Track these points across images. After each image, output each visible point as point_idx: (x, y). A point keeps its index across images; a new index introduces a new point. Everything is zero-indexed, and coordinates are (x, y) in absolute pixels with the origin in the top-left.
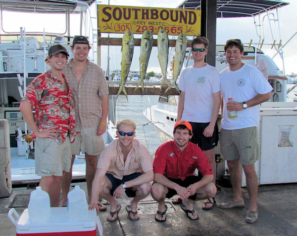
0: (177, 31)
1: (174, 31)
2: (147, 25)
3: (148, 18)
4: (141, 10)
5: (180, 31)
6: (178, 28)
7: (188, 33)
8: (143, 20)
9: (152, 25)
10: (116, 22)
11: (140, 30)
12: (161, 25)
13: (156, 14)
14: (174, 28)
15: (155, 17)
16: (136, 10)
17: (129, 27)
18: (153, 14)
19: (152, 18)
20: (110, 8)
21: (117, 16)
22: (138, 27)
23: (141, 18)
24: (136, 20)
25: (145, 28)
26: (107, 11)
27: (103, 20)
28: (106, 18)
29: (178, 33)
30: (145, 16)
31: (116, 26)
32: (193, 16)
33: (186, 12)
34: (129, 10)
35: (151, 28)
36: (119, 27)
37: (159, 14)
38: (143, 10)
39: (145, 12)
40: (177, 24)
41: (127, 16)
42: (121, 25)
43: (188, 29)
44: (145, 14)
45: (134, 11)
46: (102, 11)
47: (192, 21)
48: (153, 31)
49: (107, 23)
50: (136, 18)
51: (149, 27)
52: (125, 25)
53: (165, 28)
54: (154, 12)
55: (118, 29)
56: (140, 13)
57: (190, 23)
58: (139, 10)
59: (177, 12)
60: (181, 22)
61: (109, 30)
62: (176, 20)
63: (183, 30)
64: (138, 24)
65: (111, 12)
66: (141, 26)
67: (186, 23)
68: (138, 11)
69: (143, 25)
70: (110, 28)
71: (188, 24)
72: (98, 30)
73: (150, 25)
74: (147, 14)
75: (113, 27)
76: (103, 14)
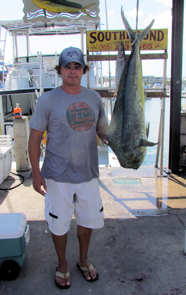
0: (148, 47)
1: (145, 47)
3: (124, 38)
4: (119, 33)
5: (150, 47)
6: (149, 45)
7: (157, 48)
8: (121, 40)
9: (128, 43)
10: (100, 43)
11: (118, 48)
14: (145, 45)
16: (115, 33)
17: (110, 46)
20: (95, 33)
21: (101, 38)
22: (117, 46)
23: (119, 38)
24: (115, 40)
26: (93, 35)
27: (91, 42)
28: (93, 40)
29: (149, 48)
30: (122, 37)
31: (100, 46)
32: (161, 34)
33: (155, 31)
34: (110, 33)
35: (127, 46)
36: (102, 47)
38: (121, 32)
39: (122, 33)
40: (148, 41)
41: (108, 38)
42: (104, 45)
43: (157, 45)
44: (122, 35)
45: (114, 34)
46: (89, 35)
47: (160, 38)
48: (128, 48)
49: (94, 44)
50: (115, 38)
51: (125, 45)
52: (107, 45)
55: (102, 48)
56: (118, 35)
57: (158, 40)
58: (118, 32)
60: (151, 39)
61: (94, 49)
62: (147, 38)
63: (153, 46)
64: (117, 44)
65: (96, 36)
66: (119, 45)
67: (155, 39)
68: (117, 34)
70: (95, 48)
71: (156, 41)
72: (87, 50)
73: (126, 44)
74: (124, 35)
75: (98, 47)
76: (91, 38)
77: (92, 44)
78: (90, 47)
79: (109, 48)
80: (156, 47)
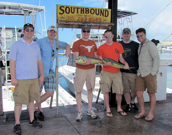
0: (99, 20)
2: (83, 16)
3: (84, 13)
6: (99, 19)
8: (81, 14)
9: (86, 17)
10: (67, 14)
11: (79, 20)
12: (91, 17)
13: (88, 11)
15: (87, 12)
17: (74, 17)
18: (86, 11)
19: (86, 13)
20: (64, 7)
21: (68, 11)
24: (77, 14)
25: (82, 18)
26: (62, 8)
27: (60, 13)
28: (62, 12)
30: (82, 11)
31: (67, 17)
32: (107, 12)
33: (104, 10)
34: (74, 8)
36: (69, 18)
37: (89, 11)
39: (82, 9)
41: (73, 12)
42: (69, 16)
43: (104, 19)
44: (82, 10)
45: (76, 9)
46: (59, 7)
47: (106, 15)
49: (62, 15)
50: (78, 13)
52: (72, 16)
53: (93, 18)
54: (87, 10)
56: (79, 10)
57: (105, 16)
58: (79, 8)
59: (99, 10)
60: (101, 15)
62: (99, 14)
64: (79, 16)
65: (64, 9)
66: (80, 17)
69: (81, 17)
70: (63, 18)
71: (104, 17)
72: (57, 19)
73: (85, 17)
74: (83, 10)
75: (65, 17)
76: (60, 10)
77: (61, 15)
78: (59, 17)
79: (73, 19)
80: (104, 21)
